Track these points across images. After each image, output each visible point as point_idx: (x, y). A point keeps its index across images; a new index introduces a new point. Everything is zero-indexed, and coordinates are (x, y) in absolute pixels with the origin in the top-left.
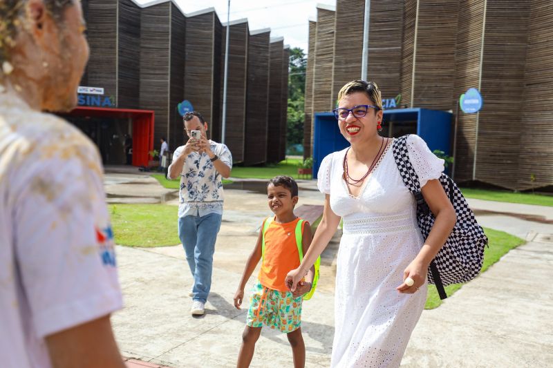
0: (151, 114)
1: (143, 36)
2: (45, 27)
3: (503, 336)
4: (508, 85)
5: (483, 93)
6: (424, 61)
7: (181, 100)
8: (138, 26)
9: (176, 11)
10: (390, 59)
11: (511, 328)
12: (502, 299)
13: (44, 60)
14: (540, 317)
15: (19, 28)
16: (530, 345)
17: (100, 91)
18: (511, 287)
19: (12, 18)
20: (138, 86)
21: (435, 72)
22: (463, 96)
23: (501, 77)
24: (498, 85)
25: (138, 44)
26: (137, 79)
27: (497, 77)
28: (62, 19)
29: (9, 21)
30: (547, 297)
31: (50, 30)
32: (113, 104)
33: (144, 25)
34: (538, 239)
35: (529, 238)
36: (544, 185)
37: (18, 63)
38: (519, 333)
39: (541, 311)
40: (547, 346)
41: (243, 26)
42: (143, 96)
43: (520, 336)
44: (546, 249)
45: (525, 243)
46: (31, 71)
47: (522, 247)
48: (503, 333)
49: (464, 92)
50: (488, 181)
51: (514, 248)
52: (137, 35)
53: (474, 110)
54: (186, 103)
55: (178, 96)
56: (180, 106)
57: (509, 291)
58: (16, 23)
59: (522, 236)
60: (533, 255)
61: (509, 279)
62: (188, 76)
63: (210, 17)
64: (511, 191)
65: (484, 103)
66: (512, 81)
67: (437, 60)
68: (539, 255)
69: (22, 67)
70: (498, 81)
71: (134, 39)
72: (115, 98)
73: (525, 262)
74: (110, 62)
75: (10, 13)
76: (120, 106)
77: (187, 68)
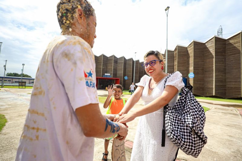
0: (119, 79)
1: (118, 63)
2: (82, 18)
3: (212, 136)
4: (200, 72)
5: (194, 73)
6: (179, 67)
7: (125, 76)
8: (117, 62)
9: (125, 58)
10: (171, 66)
11: (214, 133)
12: (209, 124)
13: (81, 29)
14: (221, 130)
15: (74, 17)
16: (222, 139)
17: (109, 74)
18: (210, 121)
19: (73, 14)
20: (117, 73)
21: (182, 69)
22: (189, 74)
23: (198, 70)
24: (198, 72)
25: (117, 65)
26: (116, 72)
27: (197, 70)
28: (88, 17)
29: (72, 15)
30: (221, 124)
31: (84, 20)
32: (112, 77)
33: (118, 61)
34: (213, 108)
35: (211, 108)
36: (211, 95)
37: (73, 28)
38: (217, 135)
39: (221, 128)
40: (227, 139)
41: (138, 61)
42: (118, 75)
43: (217, 136)
44: (216, 111)
45: (210, 109)
46: (77, 31)
47: (209, 110)
48: (212, 134)
49: (189, 73)
50: (196, 94)
51: (207, 110)
52: (117, 63)
53: (192, 77)
54: (126, 77)
55: (125, 75)
56: (125, 77)
57: (210, 122)
58: (74, 15)
59: (209, 108)
60: (213, 112)
61: (209, 119)
62: (127, 71)
63: (131, 59)
64: (202, 97)
65: (195, 76)
66: (201, 71)
67: (182, 66)
68: (215, 113)
69: (74, 29)
70: (197, 71)
71: (116, 64)
72: (112, 76)
73: (211, 114)
74: (111, 69)
75: (72, 12)
76: (113, 77)
77: (126, 70)
